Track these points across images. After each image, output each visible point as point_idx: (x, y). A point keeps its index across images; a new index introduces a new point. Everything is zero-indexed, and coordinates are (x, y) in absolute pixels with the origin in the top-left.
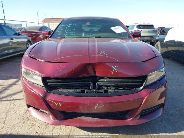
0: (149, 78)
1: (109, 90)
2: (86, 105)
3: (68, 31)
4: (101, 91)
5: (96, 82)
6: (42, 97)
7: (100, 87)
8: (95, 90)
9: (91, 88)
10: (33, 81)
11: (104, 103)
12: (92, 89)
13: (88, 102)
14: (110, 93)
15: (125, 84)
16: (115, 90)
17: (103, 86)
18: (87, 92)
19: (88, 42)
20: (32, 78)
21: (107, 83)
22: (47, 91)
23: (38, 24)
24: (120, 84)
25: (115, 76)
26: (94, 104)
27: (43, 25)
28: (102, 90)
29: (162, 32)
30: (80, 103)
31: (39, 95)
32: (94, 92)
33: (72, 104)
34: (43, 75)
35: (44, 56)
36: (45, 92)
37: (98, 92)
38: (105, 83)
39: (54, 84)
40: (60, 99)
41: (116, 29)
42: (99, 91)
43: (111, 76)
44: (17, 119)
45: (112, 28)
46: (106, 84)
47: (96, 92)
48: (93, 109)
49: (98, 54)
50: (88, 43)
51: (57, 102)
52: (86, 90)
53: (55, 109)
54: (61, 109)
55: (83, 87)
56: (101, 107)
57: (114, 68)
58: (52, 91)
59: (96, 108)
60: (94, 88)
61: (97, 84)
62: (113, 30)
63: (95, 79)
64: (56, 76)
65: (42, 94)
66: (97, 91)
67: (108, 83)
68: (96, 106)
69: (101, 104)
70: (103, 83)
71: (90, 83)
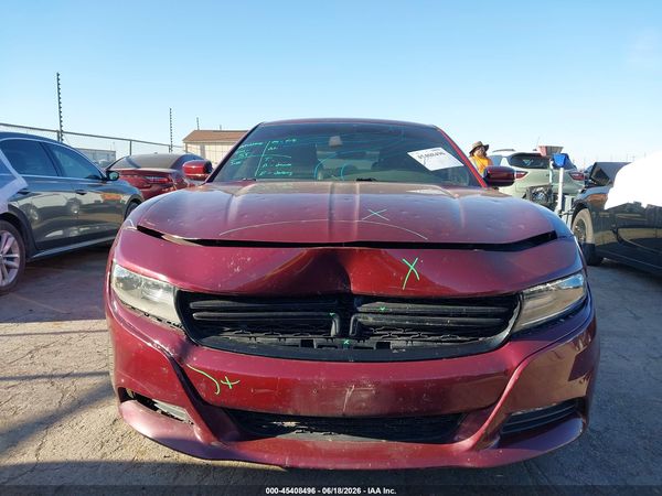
0: (529, 304)
1: (395, 343)
2: (315, 386)
3: (269, 162)
4: (367, 343)
5: (352, 315)
6: (171, 359)
7: (364, 331)
8: (347, 342)
9: (333, 332)
10: (144, 307)
11: (376, 384)
12: (337, 336)
13: (323, 379)
14: (395, 351)
15: (449, 320)
16: (416, 343)
17: (375, 327)
18: (320, 346)
19: (331, 193)
20: (144, 298)
21: (388, 317)
22: (188, 339)
23: (171, 147)
24: (429, 322)
25: (412, 294)
26: (342, 385)
27: (186, 151)
28: (371, 342)
29: (597, 176)
30: (295, 381)
31: (162, 350)
32: (342, 346)
33: (270, 383)
34: (179, 286)
35: (187, 225)
36: (181, 342)
37: (356, 348)
38: (380, 316)
39: (212, 314)
40: (229, 365)
41: (427, 156)
42: (361, 343)
43: (400, 294)
44: (81, 444)
45: (414, 155)
46: (385, 320)
47: (349, 346)
48: (337, 403)
49: (361, 216)
50: (328, 195)
51: (220, 376)
52: (317, 340)
53: (211, 400)
54: (232, 403)
55: (305, 327)
56: (364, 396)
57: (412, 268)
58: (204, 340)
59: (350, 399)
60: (343, 333)
61: (355, 320)
62: (418, 159)
63: (346, 304)
64: (220, 287)
65: (173, 347)
66: (355, 342)
67: (392, 317)
68: (349, 393)
69: (365, 386)
70: (374, 316)
71: (332, 317)
